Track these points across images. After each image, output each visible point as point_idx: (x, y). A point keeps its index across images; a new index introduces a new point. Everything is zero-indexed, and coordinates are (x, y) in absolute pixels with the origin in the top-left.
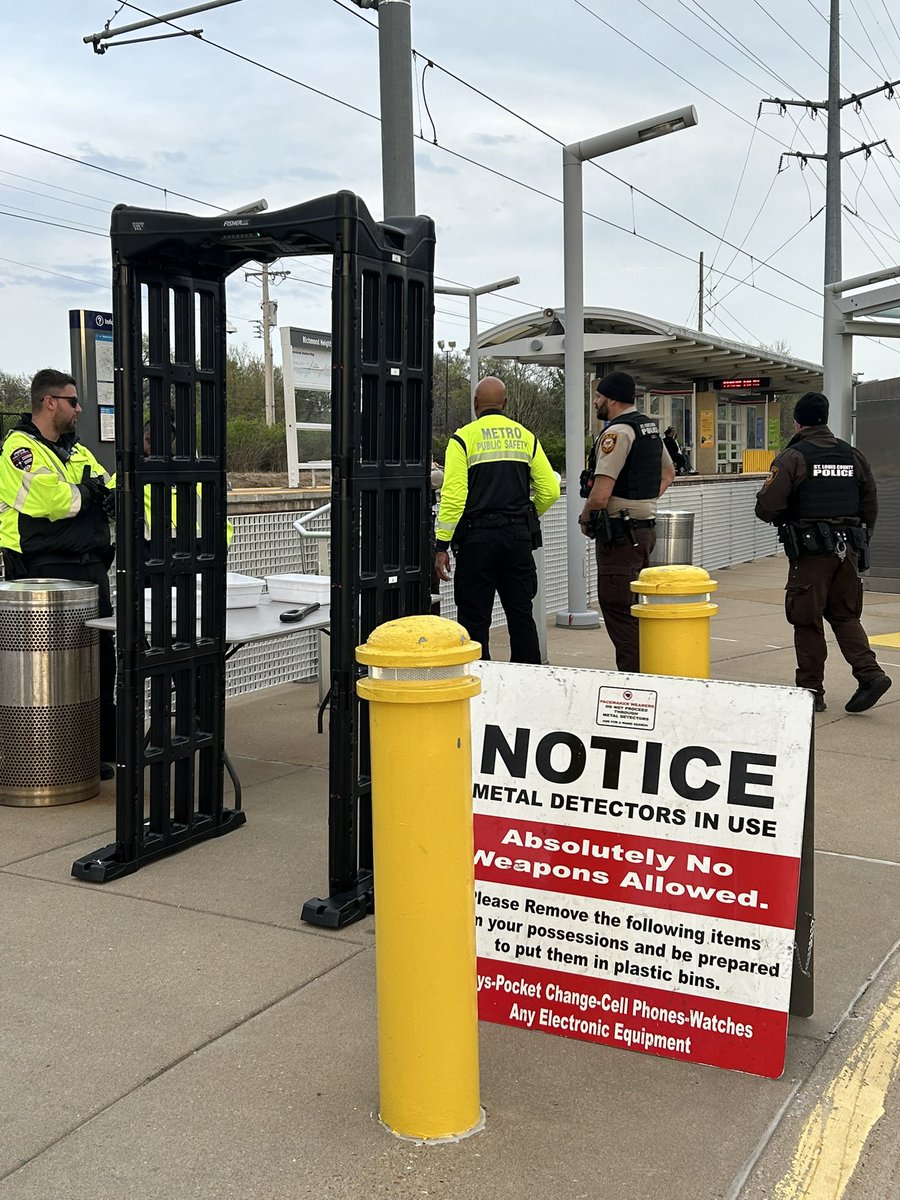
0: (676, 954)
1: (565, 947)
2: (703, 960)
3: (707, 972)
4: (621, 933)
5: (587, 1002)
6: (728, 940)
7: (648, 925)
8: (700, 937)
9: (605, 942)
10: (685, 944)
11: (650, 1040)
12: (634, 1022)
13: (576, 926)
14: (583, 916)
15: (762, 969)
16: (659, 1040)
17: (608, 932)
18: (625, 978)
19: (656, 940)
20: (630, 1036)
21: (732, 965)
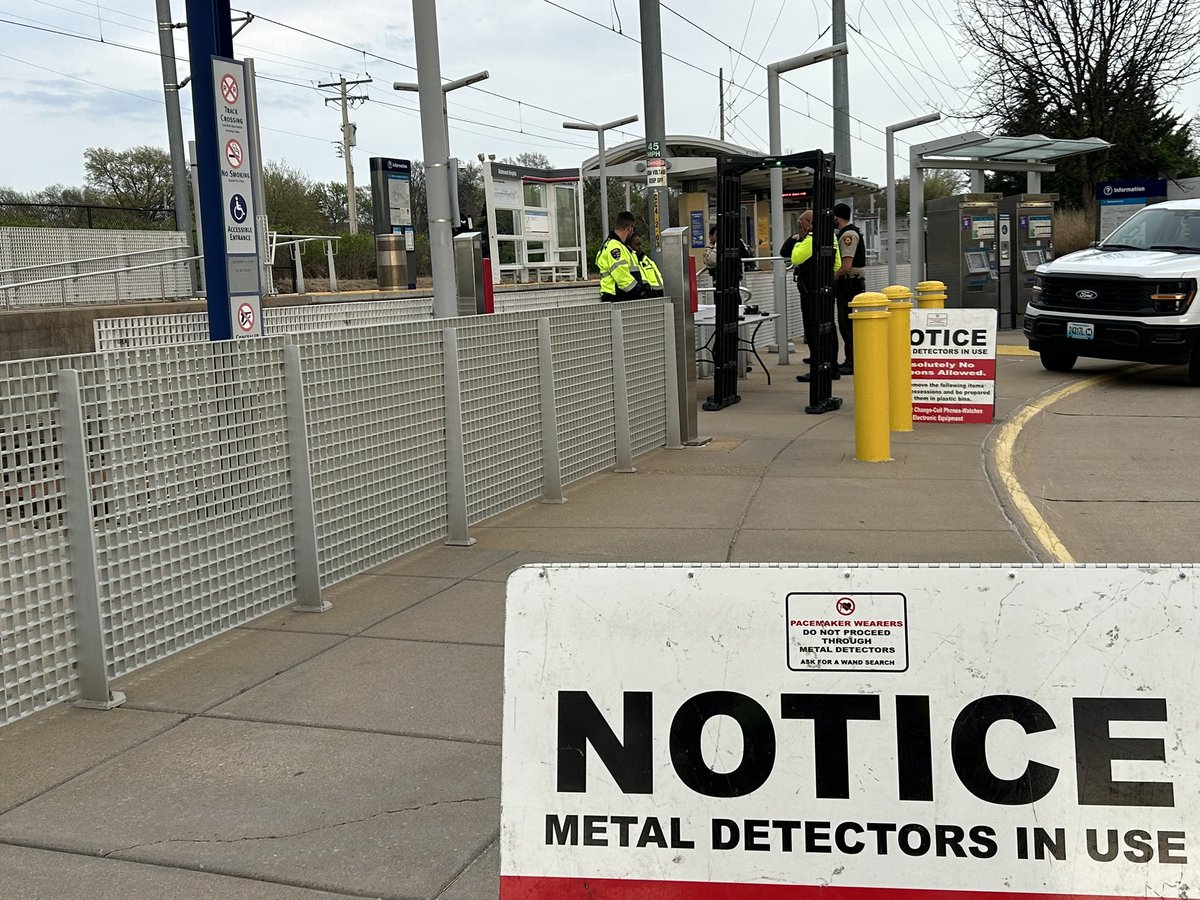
0: (957, 392)
1: (920, 395)
2: (966, 393)
3: (967, 396)
4: (939, 389)
5: (928, 411)
6: (974, 386)
7: (948, 385)
8: (964, 386)
9: (933, 392)
10: (959, 389)
11: (950, 419)
12: (943, 414)
13: (924, 389)
14: (926, 385)
15: (984, 393)
16: (952, 419)
17: (935, 389)
18: (941, 402)
19: (950, 389)
20: (943, 419)
21: (975, 393)
